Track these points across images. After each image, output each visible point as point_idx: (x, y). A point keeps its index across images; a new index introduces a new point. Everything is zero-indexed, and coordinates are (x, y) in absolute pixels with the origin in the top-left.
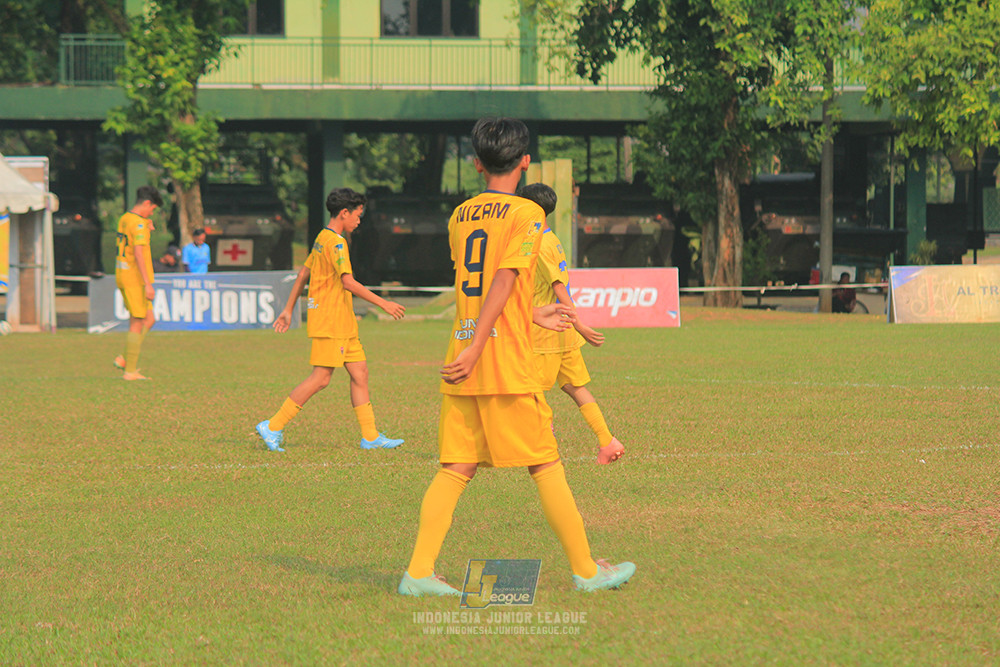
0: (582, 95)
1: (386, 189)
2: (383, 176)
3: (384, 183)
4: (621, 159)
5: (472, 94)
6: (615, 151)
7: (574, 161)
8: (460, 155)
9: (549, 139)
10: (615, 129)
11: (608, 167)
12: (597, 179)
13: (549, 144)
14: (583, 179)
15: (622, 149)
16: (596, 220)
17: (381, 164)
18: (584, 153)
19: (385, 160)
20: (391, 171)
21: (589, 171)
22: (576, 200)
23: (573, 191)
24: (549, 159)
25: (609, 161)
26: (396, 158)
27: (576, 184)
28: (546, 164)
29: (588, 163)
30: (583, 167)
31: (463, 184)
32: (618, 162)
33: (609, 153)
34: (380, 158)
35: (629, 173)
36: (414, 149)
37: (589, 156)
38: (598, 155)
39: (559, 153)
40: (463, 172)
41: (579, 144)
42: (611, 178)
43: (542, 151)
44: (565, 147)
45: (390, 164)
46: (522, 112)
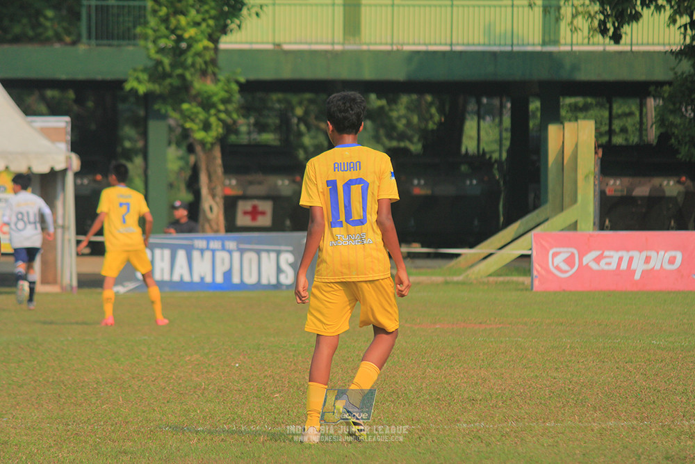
0: (605, 55)
1: (406, 151)
2: (402, 137)
3: (402, 145)
4: (644, 120)
5: (494, 54)
6: (637, 114)
7: (596, 122)
8: (480, 117)
9: (569, 101)
10: (638, 90)
11: (630, 128)
12: (618, 140)
13: (570, 105)
14: (604, 140)
15: (644, 110)
16: (618, 182)
17: (401, 125)
18: (606, 114)
19: (404, 121)
20: (409, 132)
21: (611, 132)
22: (599, 161)
23: (596, 153)
24: (570, 120)
25: (630, 123)
26: (415, 119)
27: (598, 146)
28: (569, 126)
29: (610, 124)
30: (605, 128)
31: (483, 145)
32: (641, 123)
33: (631, 114)
34: (399, 119)
35: (652, 134)
36: (433, 110)
37: (611, 118)
38: (619, 116)
39: (581, 115)
40: (482, 133)
41: (601, 106)
42: (634, 139)
43: (563, 113)
44: (585, 108)
45: (409, 124)
46: (543, 73)
